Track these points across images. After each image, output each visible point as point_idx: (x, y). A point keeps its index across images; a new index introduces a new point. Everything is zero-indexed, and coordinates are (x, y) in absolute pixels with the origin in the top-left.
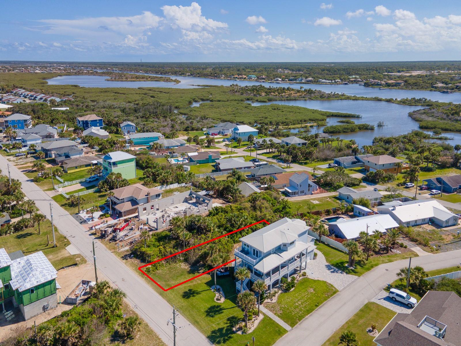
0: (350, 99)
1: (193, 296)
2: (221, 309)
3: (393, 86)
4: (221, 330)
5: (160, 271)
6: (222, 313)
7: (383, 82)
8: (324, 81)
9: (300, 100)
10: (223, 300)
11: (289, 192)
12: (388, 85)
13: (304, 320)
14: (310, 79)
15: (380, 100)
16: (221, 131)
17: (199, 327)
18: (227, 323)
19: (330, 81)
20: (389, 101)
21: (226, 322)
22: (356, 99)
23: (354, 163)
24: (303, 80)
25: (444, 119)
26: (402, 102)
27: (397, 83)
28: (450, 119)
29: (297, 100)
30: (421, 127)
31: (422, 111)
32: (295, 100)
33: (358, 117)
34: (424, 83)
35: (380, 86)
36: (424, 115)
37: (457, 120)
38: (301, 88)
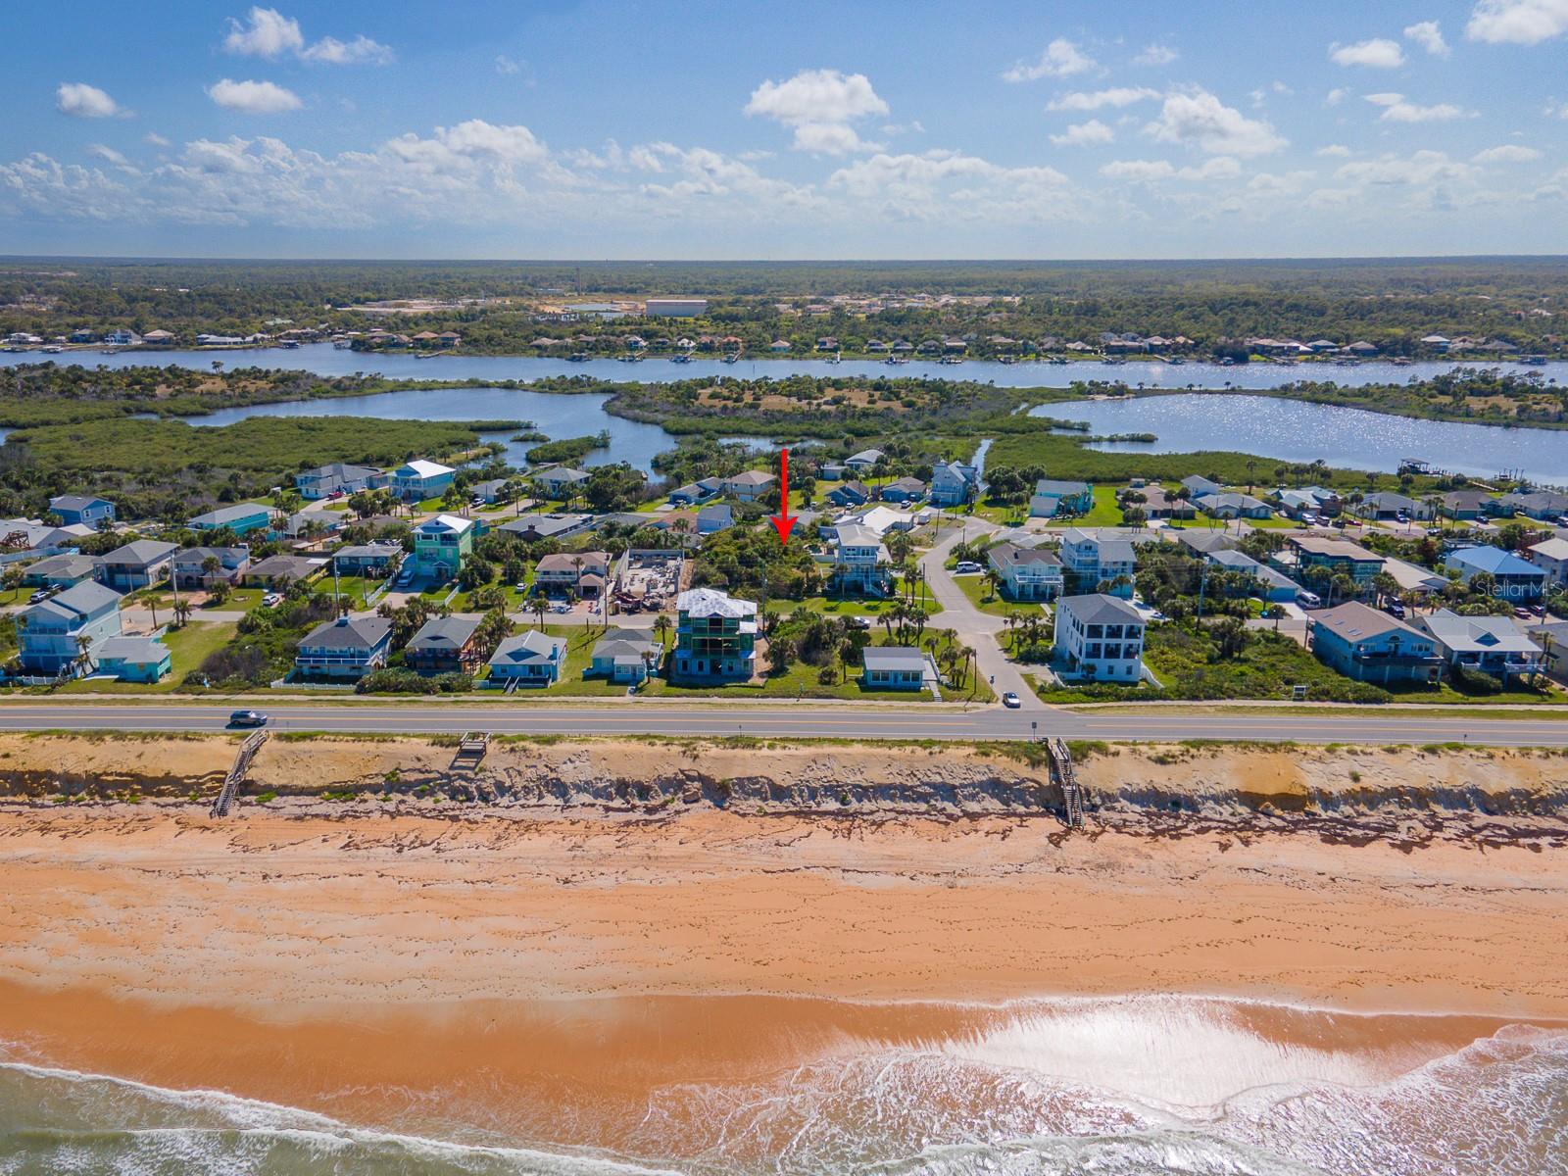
0: (413, 389)
3: (435, 347)
7: (405, 338)
8: (213, 338)
12: (424, 344)
14: (159, 333)
15: (486, 386)
20: (509, 386)
23: (701, 495)
24: (130, 337)
25: (685, 415)
26: (543, 387)
27: (443, 339)
28: (695, 414)
29: (282, 402)
30: (676, 433)
31: (617, 403)
32: (276, 402)
33: (528, 427)
34: (510, 338)
35: (405, 349)
36: (637, 411)
37: (710, 415)
38: (216, 365)
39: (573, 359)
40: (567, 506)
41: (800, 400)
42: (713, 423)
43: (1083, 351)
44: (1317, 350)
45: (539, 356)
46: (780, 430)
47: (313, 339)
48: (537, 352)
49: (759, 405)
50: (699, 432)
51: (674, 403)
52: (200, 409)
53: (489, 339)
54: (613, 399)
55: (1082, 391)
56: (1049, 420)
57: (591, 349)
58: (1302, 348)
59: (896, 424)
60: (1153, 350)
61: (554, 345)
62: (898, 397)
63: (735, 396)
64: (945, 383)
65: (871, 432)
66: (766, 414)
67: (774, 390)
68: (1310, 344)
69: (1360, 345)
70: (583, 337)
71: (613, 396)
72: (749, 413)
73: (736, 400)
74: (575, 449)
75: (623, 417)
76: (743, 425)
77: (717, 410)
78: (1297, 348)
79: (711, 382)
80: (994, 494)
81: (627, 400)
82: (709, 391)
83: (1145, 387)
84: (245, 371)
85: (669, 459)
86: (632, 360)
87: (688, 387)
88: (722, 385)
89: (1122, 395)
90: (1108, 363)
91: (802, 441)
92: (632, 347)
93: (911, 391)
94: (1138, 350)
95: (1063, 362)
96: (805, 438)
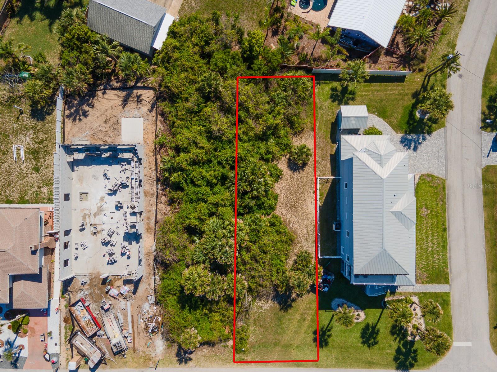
1: (329, 336)
2: (374, 327)
4: (398, 351)
6: (378, 331)
10: (362, 314)
13: (450, 262)
17: (379, 365)
18: (396, 339)
21: (393, 338)
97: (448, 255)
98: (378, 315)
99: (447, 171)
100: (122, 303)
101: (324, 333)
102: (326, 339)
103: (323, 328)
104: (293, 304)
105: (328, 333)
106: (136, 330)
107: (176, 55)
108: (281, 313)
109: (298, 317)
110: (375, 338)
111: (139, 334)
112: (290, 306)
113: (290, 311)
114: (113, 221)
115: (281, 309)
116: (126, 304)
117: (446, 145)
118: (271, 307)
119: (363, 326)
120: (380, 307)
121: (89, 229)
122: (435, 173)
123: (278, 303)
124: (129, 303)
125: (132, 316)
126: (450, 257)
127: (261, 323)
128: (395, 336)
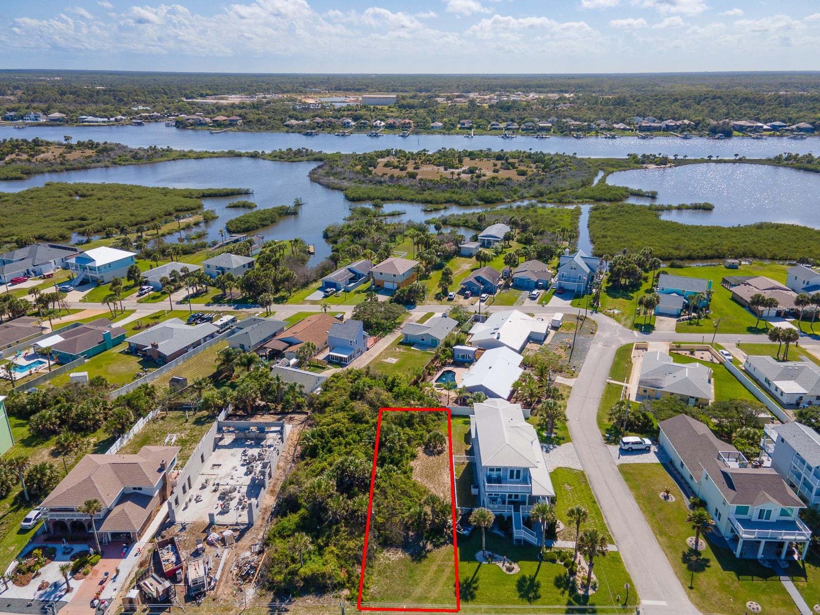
0: (190, 158)
1: (475, 589)
2: (532, 580)
3: (226, 126)
5: (373, 589)
6: (539, 584)
7: (208, 120)
8: (90, 118)
9: (95, 167)
10: (515, 566)
11: (341, 359)
12: (218, 124)
13: (609, 526)
14: (57, 115)
15: (239, 155)
16: (31, 268)
18: (563, 592)
19: (106, 119)
20: (254, 156)
21: (559, 591)
22: (199, 157)
23: (352, 280)
24: (39, 117)
25: (363, 182)
26: (275, 157)
27: (231, 120)
28: (371, 181)
29: (90, 168)
30: (353, 200)
31: (320, 170)
32: (85, 168)
33: (247, 193)
34: (271, 120)
35: (206, 127)
36: (332, 178)
37: (381, 183)
38: (67, 139)
39: (307, 134)
40: (224, 295)
41: (446, 169)
42: (381, 191)
43: (624, 129)
44: (774, 128)
45: (287, 132)
46: (429, 198)
47: (156, 120)
48: (286, 129)
49: (417, 174)
50: (370, 199)
51: (358, 172)
52: (19, 174)
53: (259, 120)
54: (319, 167)
55: (637, 162)
56: (626, 189)
57: (320, 127)
58: (765, 127)
59: (515, 192)
60: (668, 128)
61: (298, 125)
62: (514, 167)
63: (401, 165)
64: (544, 155)
65: (497, 200)
66: (420, 183)
67: (429, 160)
68: (769, 124)
69: (803, 125)
70: (318, 120)
71: (320, 163)
72: (408, 182)
73: (402, 169)
74: (266, 219)
75: (320, 184)
76: (402, 193)
77: (386, 177)
78: (761, 127)
79: (388, 153)
80: (614, 281)
81: (327, 168)
82: (385, 160)
83: (679, 157)
84: (84, 143)
85: (337, 231)
86: (344, 135)
87: (371, 158)
88: (395, 155)
89: (665, 164)
90: (643, 138)
91: (445, 208)
92: (346, 126)
93: (522, 161)
94: (658, 129)
95: (613, 137)
96: (447, 205)
97: (606, 522)
98: (536, 568)
99: (582, 465)
100: (219, 549)
101: (469, 585)
102: (472, 592)
103: (467, 579)
104: (428, 555)
105: (474, 585)
106: (224, 579)
107: (332, 384)
108: (413, 565)
109: (434, 568)
110: (536, 591)
111: (227, 582)
112: (425, 557)
113: (425, 562)
114: (238, 483)
115: (413, 560)
116: (223, 552)
117: (577, 452)
118: (401, 559)
119: (517, 578)
120: (537, 560)
121: (210, 488)
122: (572, 467)
123: (410, 554)
124: (226, 551)
125: (225, 564)
126: (608, 523)
127: (388, 574)
128: (562, 589)
